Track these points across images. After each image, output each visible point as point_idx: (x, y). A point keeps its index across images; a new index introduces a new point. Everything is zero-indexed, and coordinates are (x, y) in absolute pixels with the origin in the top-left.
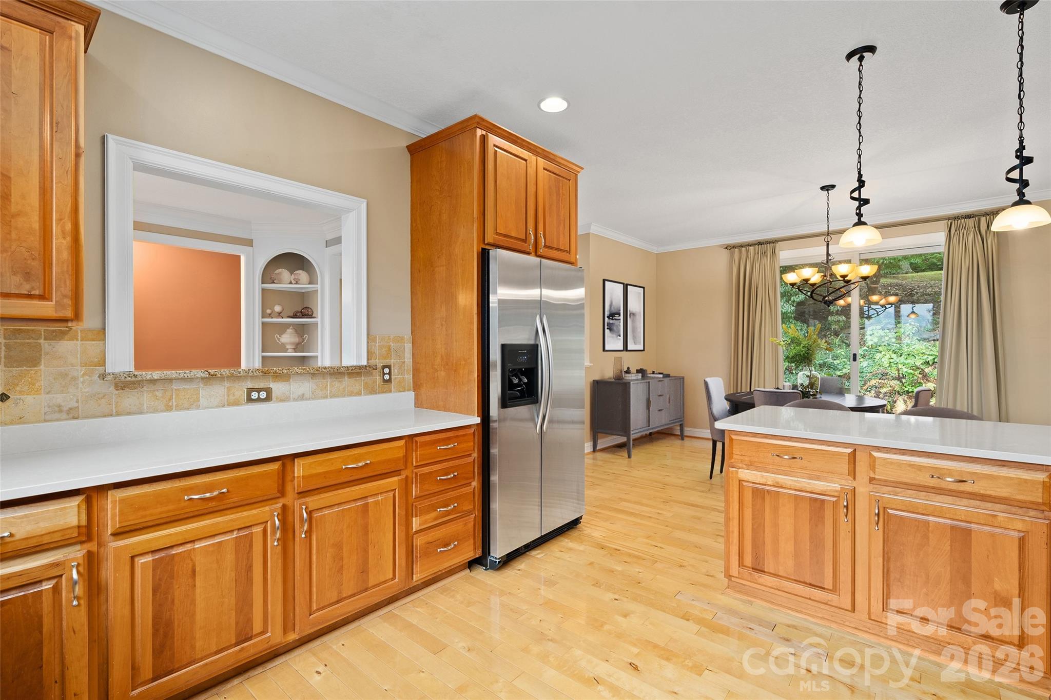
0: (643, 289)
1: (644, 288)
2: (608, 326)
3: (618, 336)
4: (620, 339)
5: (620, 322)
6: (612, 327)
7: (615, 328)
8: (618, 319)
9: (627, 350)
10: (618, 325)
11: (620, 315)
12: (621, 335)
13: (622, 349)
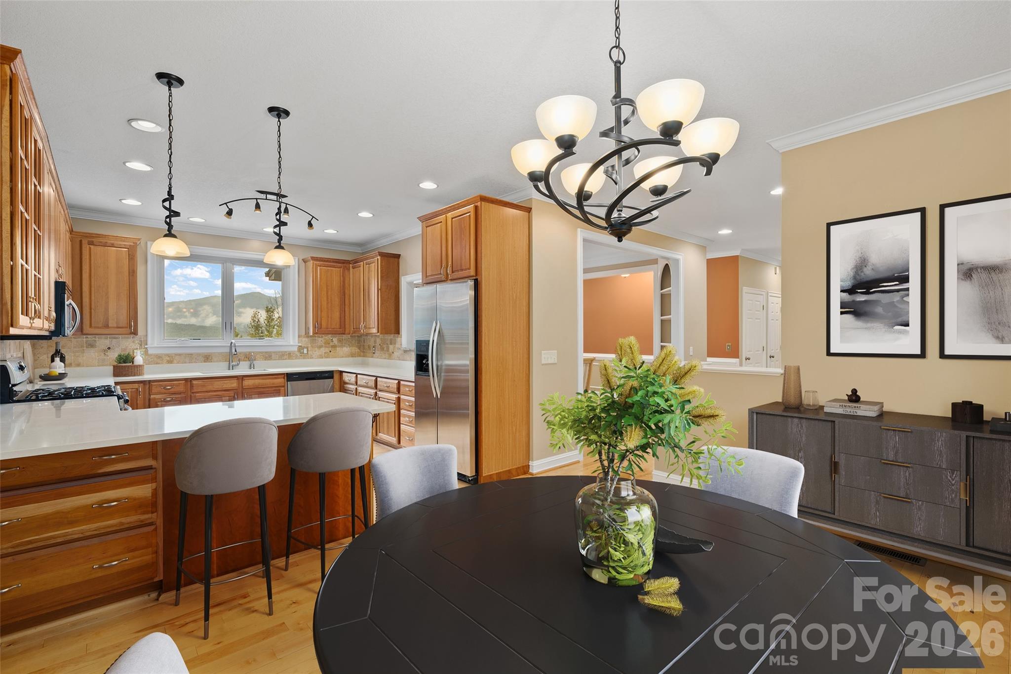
2: (848, 309)
3: (894, 324)
4: (907, 332)
5: (908, 295)
6: (867, 308)
7: (879, 310)
8: (898, 291)
9: (943, 355)
10: (894, 302)
11: (906, 279)
12: (908, 321)
13: (919, 352)
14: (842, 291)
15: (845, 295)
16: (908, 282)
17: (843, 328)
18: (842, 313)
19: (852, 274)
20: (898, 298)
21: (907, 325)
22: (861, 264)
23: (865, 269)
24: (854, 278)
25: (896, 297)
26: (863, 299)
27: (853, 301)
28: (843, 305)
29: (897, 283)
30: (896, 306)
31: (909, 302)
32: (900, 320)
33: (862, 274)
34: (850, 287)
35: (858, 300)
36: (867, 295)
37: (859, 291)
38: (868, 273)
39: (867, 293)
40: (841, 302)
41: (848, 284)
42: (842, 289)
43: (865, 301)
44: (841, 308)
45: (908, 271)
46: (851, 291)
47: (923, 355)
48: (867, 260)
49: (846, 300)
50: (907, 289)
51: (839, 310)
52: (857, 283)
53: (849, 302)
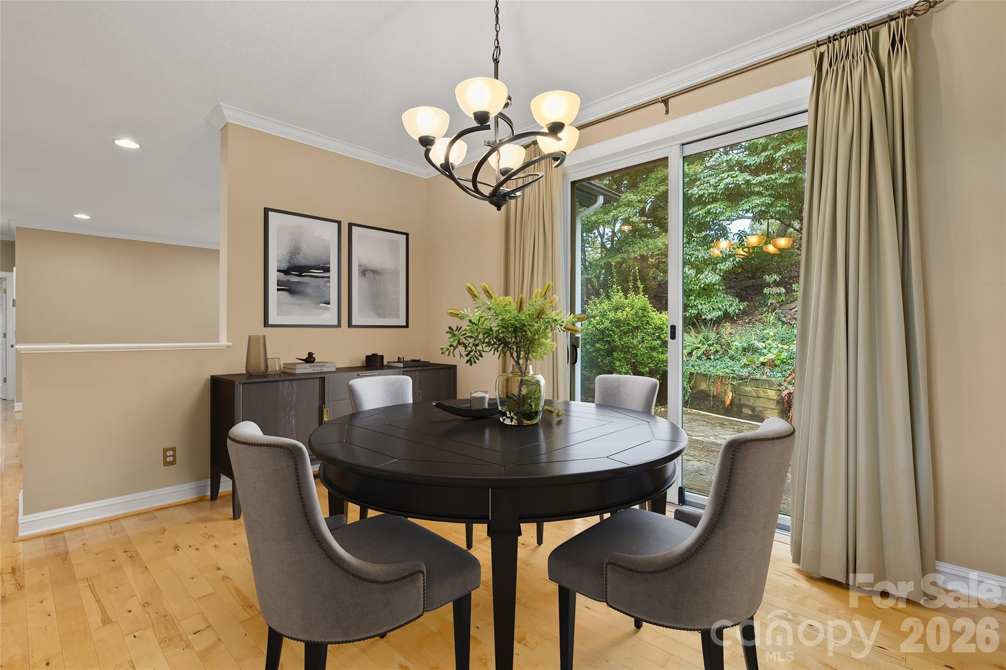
0: (405, 236)
1: (407, 235)
2: (283, 287)
3: (319, 303)
4: (329, 309)
5: (329, 281)
6: (300, 288)
7: (309, 290)
8: (323, 277)
9: (350, 325)
10: (319, 285)
11: (327, 270)
12: (329, 301)
13: (336, 323)
14: (278, 271)
15: (281, 274)
16: (329, 272)
17: (279, 303)
18: (278, 290)
19: (287, 258)
20: (323, 283)
21: (329, 304)
22: (295, 252)
23: (298, 256)
24: (289, 261)
25: (321, 282)
26: (297, 280)
27: (288, 281)
28: (279, 283)
29: (322, 271)
30: (321, 289)
31: (330, 287)
32: (324, 299)
33: (296, 259)
34: (285, 269)
35: (292, 280)
36: (300, 278)
37: (293, 273)
38: (301, 260)
39: (300, 276)
40: (278, 281)
41: (284, 266)
42: (279, 269)
43: (298, 282)
44: (278, 286)
45: (329, 264)
46: (286, 272)
47: (339, 325)
48: (300, 249)
49: (282, 279)
50: (329, 277)
51: (276, 287)
52: (292, 266)
53: (284, 281)
